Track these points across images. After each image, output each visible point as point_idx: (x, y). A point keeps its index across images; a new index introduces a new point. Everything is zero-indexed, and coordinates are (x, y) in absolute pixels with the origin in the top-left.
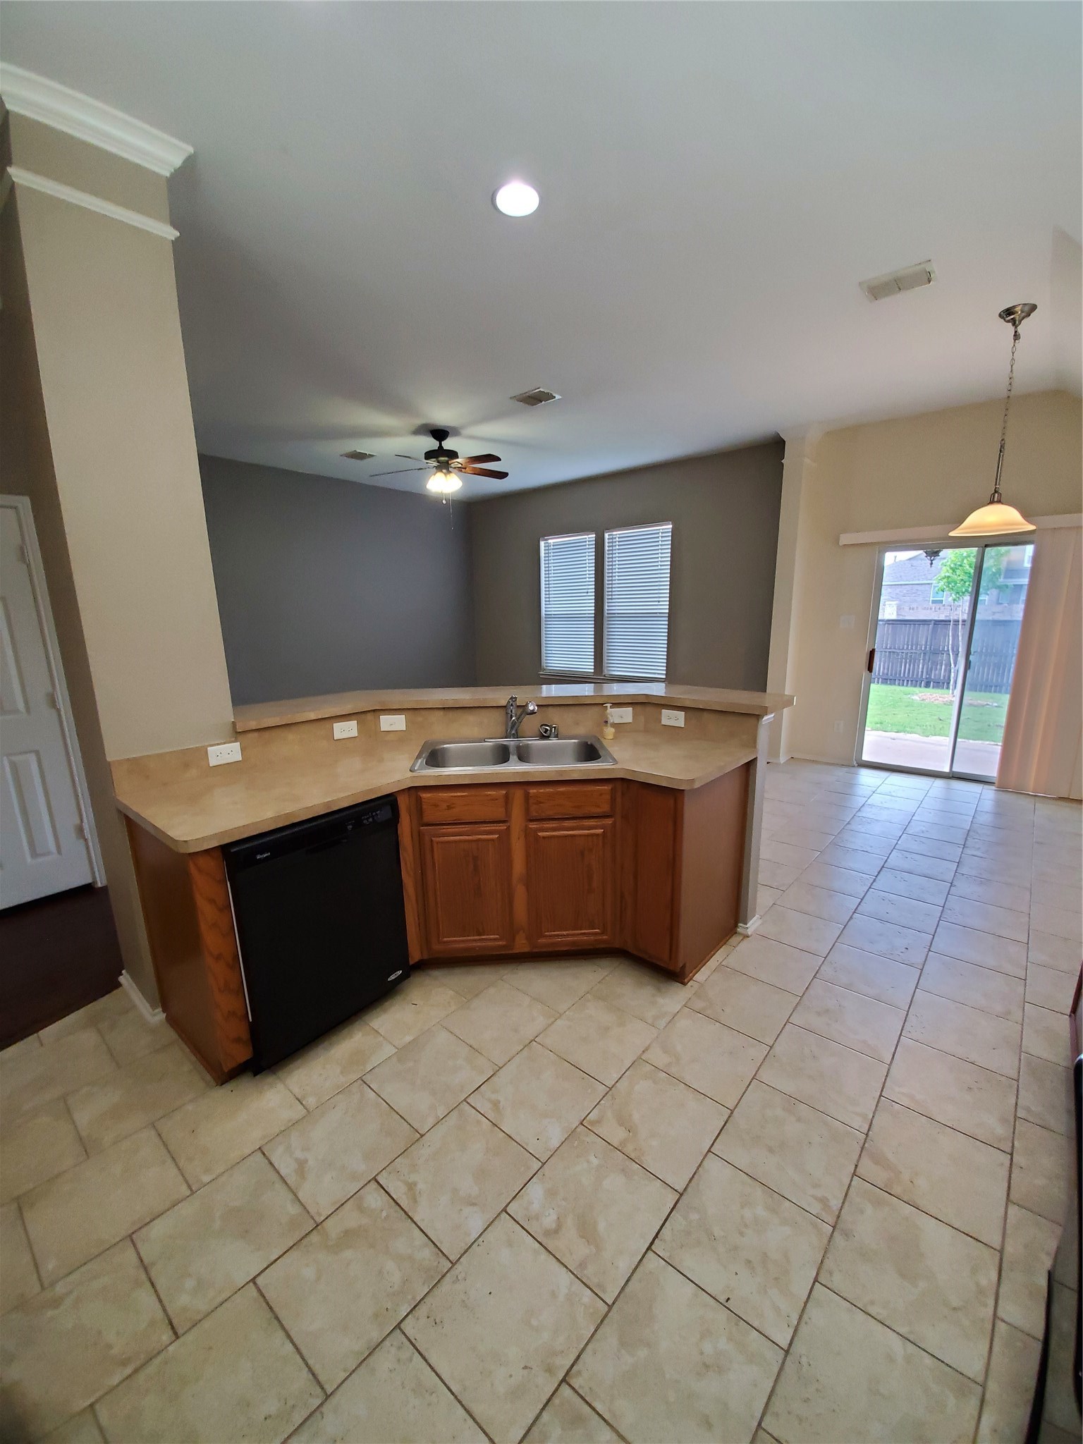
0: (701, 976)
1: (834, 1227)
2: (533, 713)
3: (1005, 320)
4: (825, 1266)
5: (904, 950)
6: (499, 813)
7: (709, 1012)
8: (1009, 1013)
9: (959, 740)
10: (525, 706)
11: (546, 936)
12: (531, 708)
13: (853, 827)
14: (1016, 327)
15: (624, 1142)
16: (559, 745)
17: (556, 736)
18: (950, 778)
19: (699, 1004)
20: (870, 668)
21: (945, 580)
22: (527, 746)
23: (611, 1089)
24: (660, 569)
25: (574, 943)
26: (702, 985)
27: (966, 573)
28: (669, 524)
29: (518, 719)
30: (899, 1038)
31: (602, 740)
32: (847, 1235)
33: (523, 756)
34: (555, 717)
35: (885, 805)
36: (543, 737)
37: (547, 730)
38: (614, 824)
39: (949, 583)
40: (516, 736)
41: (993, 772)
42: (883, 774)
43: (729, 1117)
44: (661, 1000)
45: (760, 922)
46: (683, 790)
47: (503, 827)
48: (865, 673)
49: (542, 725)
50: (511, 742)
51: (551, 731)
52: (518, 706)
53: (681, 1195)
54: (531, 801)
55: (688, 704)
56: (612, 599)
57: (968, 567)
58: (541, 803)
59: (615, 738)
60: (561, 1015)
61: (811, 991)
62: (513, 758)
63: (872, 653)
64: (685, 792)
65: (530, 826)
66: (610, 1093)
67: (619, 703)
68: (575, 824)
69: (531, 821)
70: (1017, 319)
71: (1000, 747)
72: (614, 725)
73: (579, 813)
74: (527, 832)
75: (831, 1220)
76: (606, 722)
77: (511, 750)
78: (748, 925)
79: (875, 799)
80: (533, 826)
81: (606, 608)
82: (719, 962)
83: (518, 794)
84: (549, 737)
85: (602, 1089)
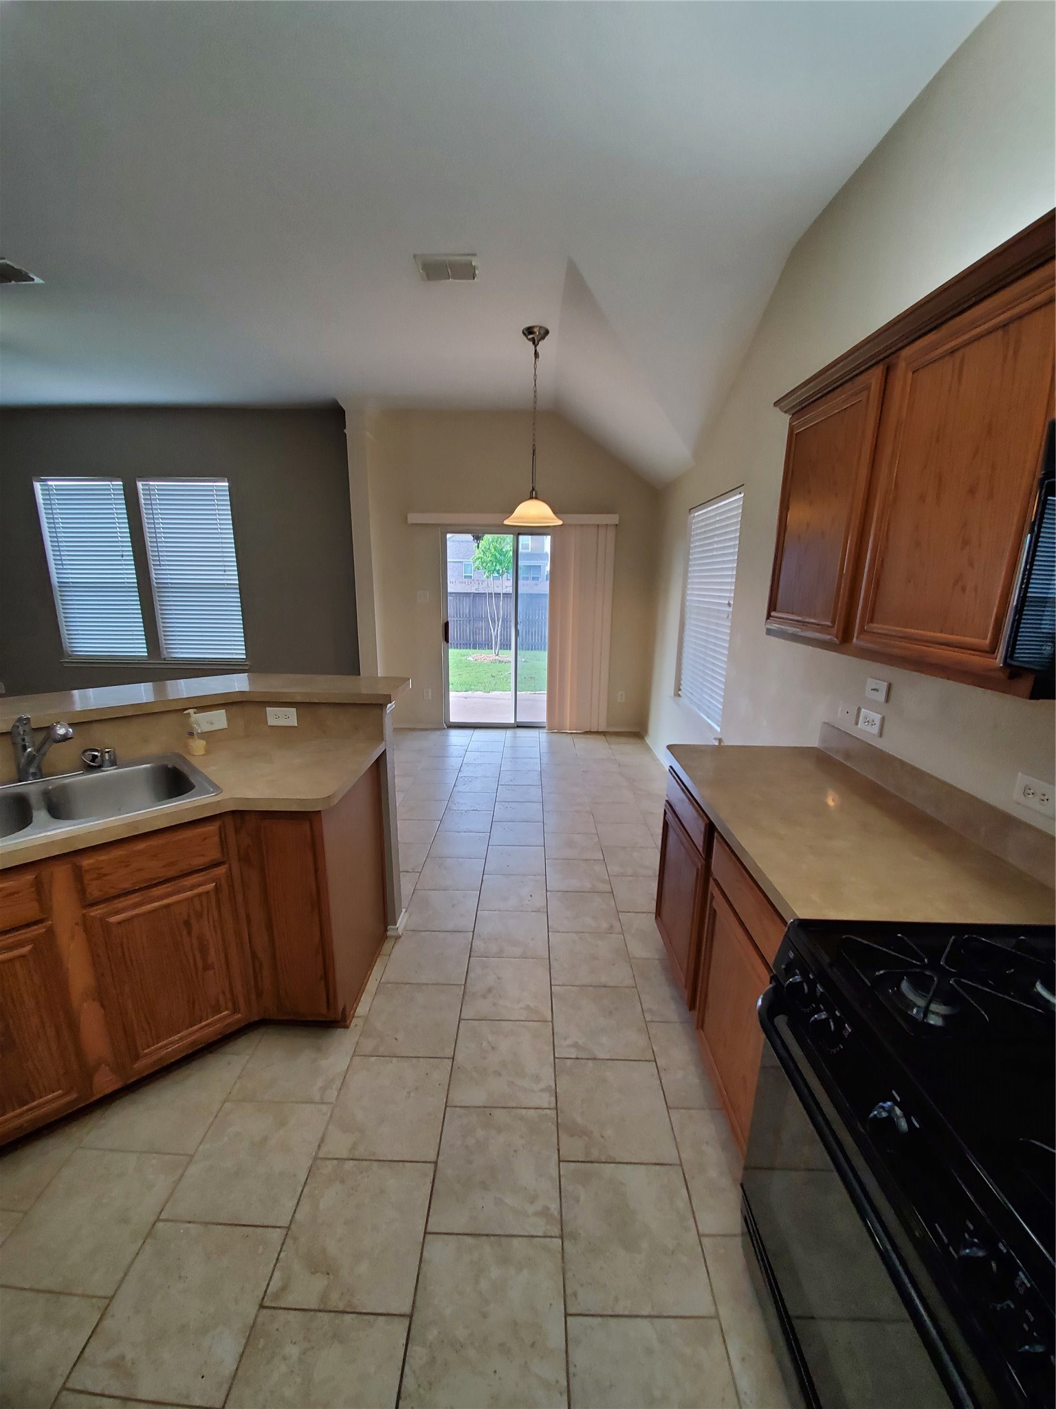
0: (362, 1009)
1: (562, 1237)
2: (65, 738)
3: (527, 338)
4: (569, 1291)
5: (530, 898)
6: (29, 909)
7: (381, 1050)
8: (612, 927)
9: (518, 693)
10: (49, 729)
11: (146, 1055)
12: (61, 731)
13: (460, 788)
14: (536, 347)
15: (324, 1297)
16: (121, 776)
17: (113, 763)
18: (514, 728)
19: (369, 1045)
20: (447, 639)
21: (480, 560)
22: (63, 789)
23: (289, 1228)
24: (221, 533)
25: (194, 1043)
26: (366, 1019)
27: (493, 555)
28: (225, 482)
29: (38, 750)
30: (551, 988)
31: (188, 758)
32: (574, 1237)
33: (58, 808)
34: (107, 738)
35: (478, 762)
36: (90, 769)
37: (95, 757)
38: (230, 875)
39: (483, 563)
40: (40, 774)
41: (542, 718)
42: (468, 732)
43: (435, 1171)
44: (324, 1063)
45: (407, 915)
46: (320, 811)
47: (39, 930)
48: (443, 643)
49: (86, 751)
50: (31, 788)
51: (102, 756)
52: (35, 730)
53: (411, 1316)
54: (87, 878)
55: (299, 699)
56: (160, 565)
57: (493, 550)
58: (105, 875)
59: (208, 751)
60: (192, 1156)
61: (471, 975)
62: (40, 815)
63: (446, 625)
64: (323, 814)
65: (92, 914)
66: (290, 1232)
67: (206, 704)
68: (170, 889)
69: (92, 905)
70: (536, 338)
71: (546, 695)
72: (204, 736)
73: (171, 873)
74: (86, 925)
75: (556, 1231)
76: (191, 734)
77: (34, 800)
78: (398, 925)
79: (470, 757)
80: (96, 912)
81: (153, 576)
82: (378, 980)
83: (61, 876)
84: (100, 767)
85: (276, 1235)
